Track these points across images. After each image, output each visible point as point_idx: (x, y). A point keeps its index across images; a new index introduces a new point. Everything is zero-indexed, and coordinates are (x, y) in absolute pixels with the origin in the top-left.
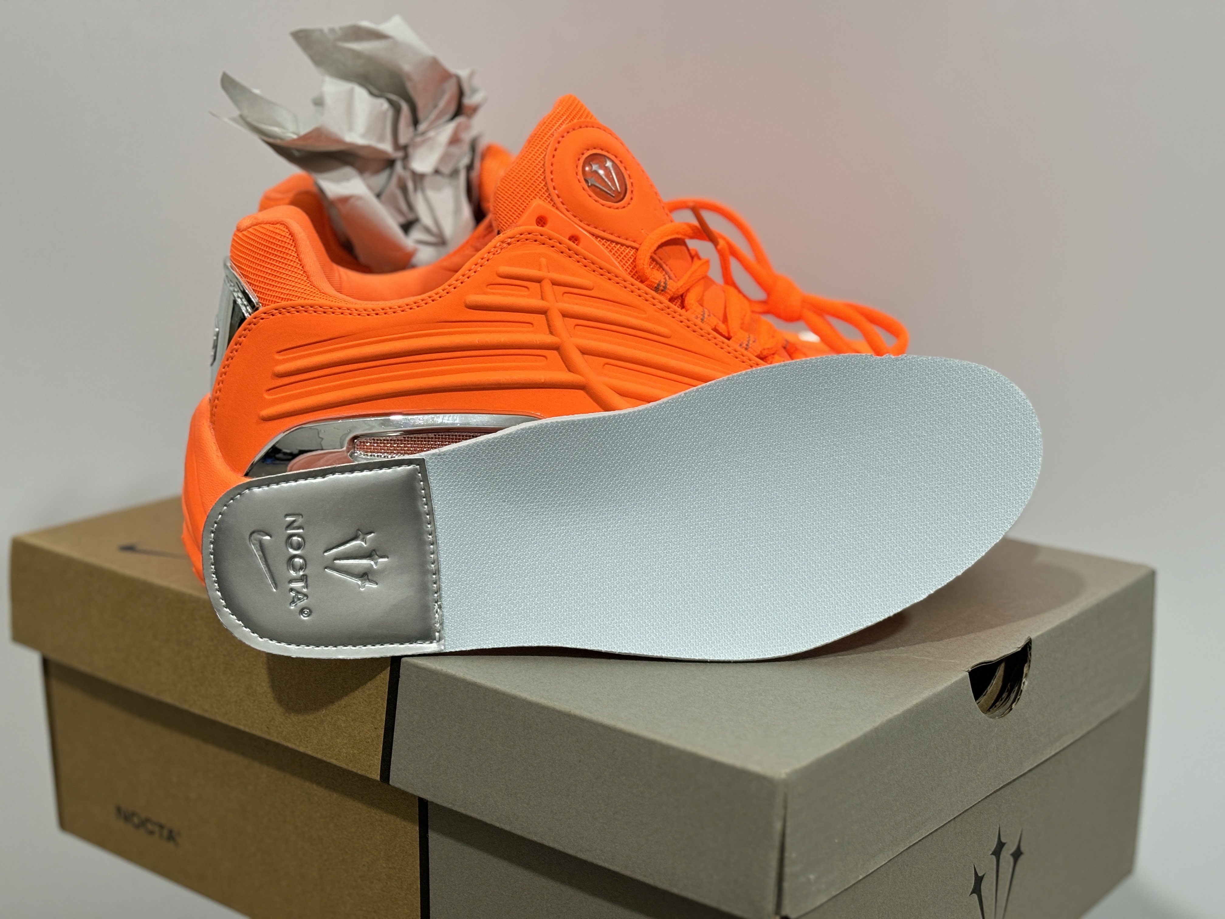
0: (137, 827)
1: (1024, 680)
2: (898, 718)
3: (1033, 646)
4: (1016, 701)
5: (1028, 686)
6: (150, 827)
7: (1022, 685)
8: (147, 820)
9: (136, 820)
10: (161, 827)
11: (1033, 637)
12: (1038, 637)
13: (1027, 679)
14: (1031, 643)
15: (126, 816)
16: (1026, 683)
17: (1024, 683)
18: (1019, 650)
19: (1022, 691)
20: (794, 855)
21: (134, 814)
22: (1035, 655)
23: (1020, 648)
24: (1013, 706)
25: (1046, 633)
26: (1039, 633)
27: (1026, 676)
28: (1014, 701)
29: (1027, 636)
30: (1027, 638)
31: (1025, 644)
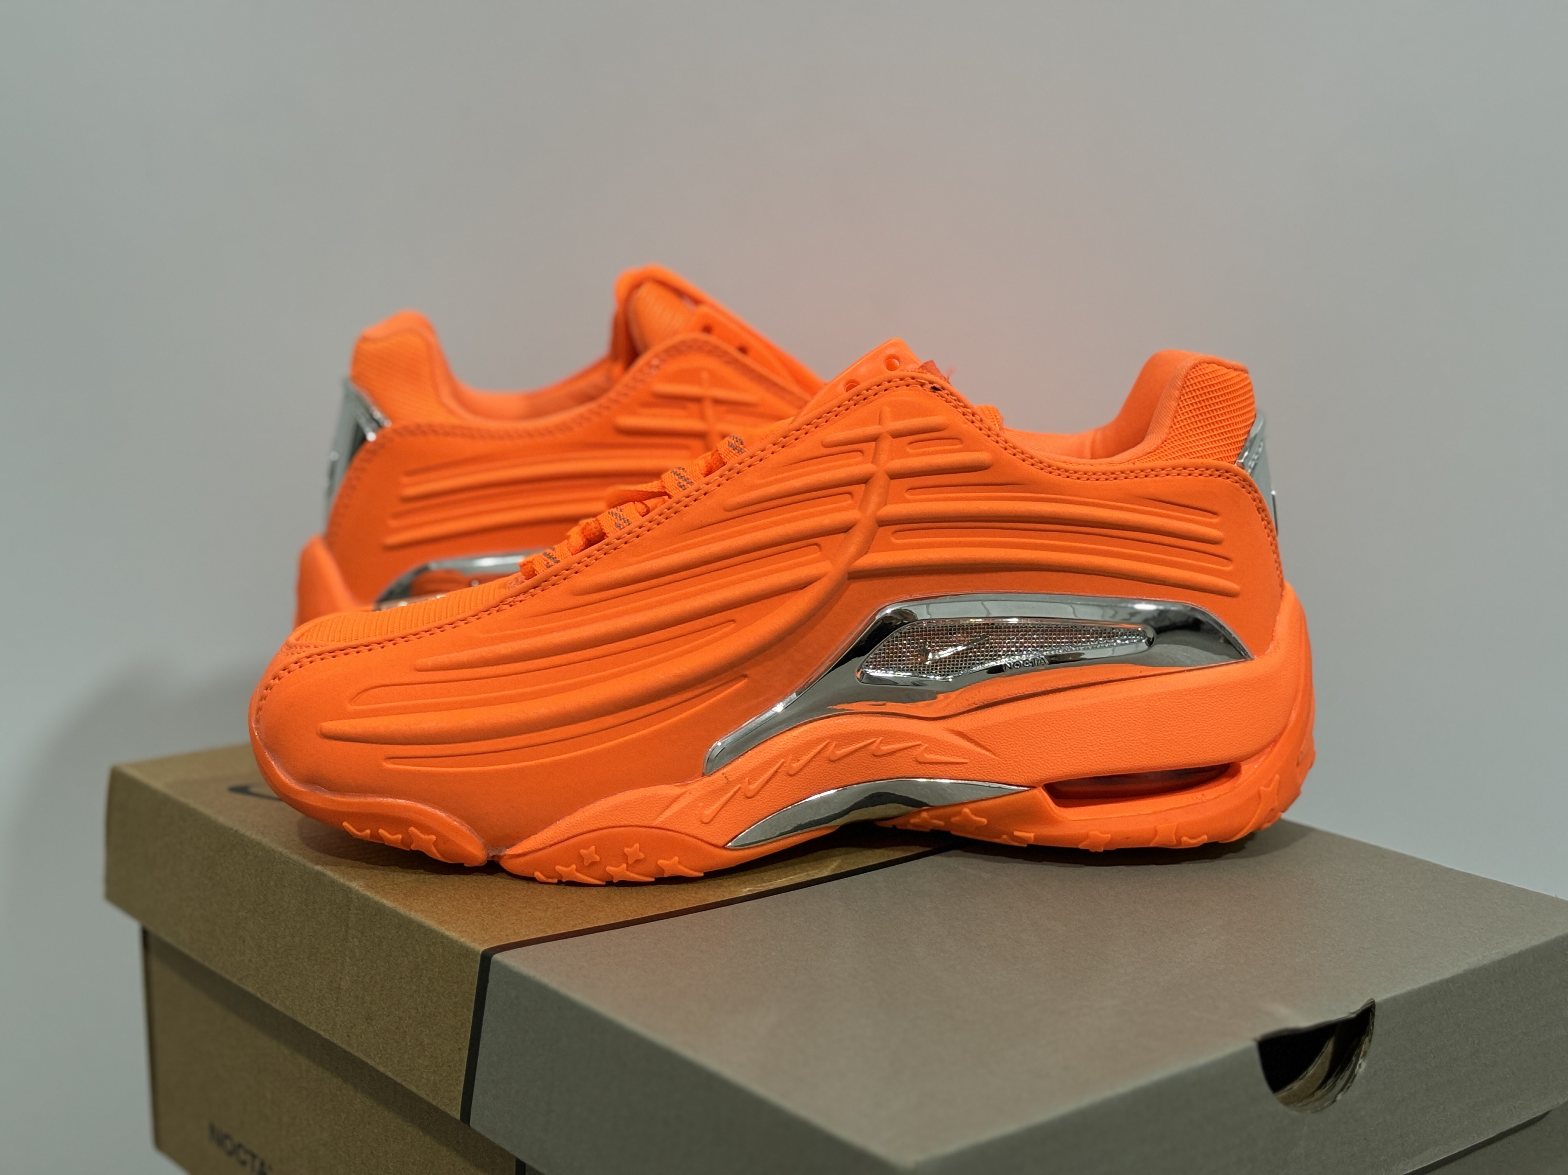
0: (230, 1153)
1: (1360, 1061)
2: (1123, 1099)
3: (1377, 1012)
4: (1345, 1090)
5: (1365, 1069)
6: (243, 1156)
7: (1358, 1067)
8: (240, 1146)
9: (229, 1145)
10: (254, 1156)
11: (1377, 1000)
12: (1386, 1001)
13: (1366, 1060)
14: (1374, 1008)
15: (220, 1138)
16: (1364, 1065)
17: (1360, 1065)
18: (1353, 1016)
19: (1355, 1076)
21: (227, 1137)
22: (1379, 1026)
23: (1353, 1013)
24: (1339, 1097)
25: (1402, 996)
26: (1388, 996)
27: (1364, 1055)
28: (1342, 1090)
29: (1369, 998)
30: (1368, 1001)
31: (1363, 1008)
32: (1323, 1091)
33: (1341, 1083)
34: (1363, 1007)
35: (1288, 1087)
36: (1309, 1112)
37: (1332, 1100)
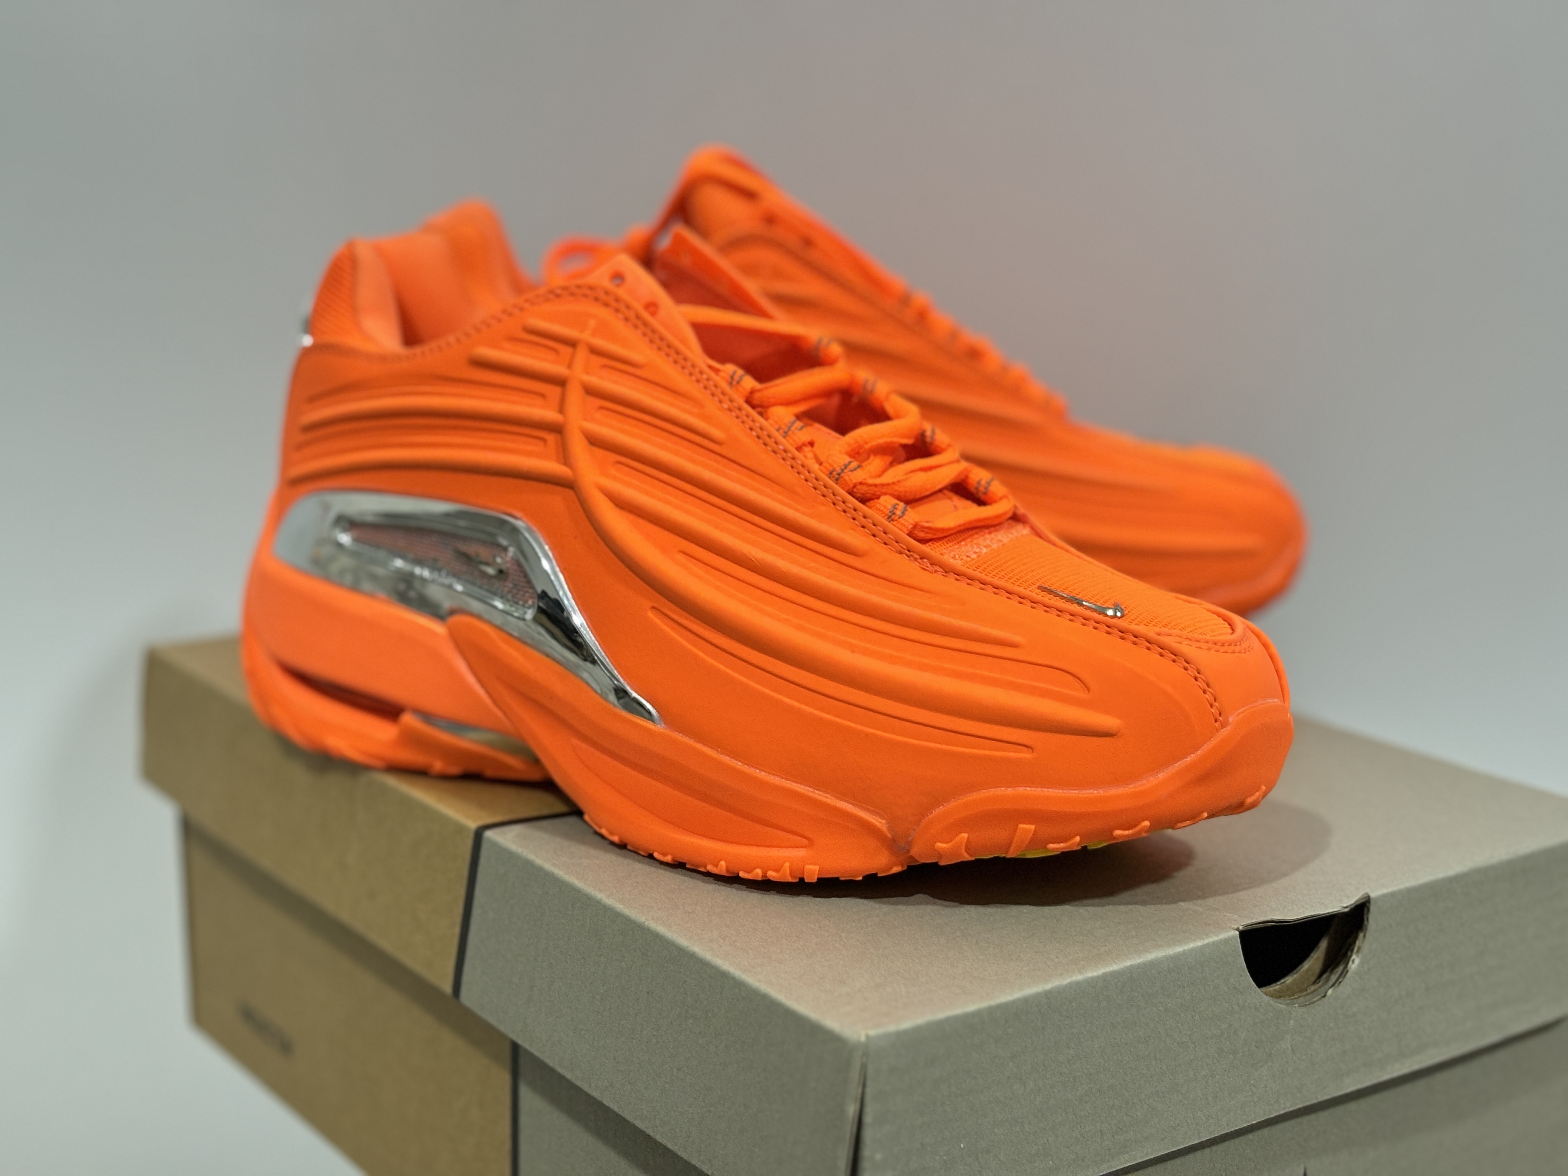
1: (1354, 957)
3: (1372, 908)
4: (1336, 985)
5: (1359, 965)
7: (1350, 963)
11: (1373, 895)
12: (1385, 896)
13: (1360, 956)
14: (1369, 903)
16: (1357, 961)
17: (1353, 961)
18: (1346, 910)
19: (1347, 971)
20: (878, 1157)
22: (1373, 921)
23: (1346, 907)
24: (1330, 992)
25: (1400, 892)
26: (1385, 891)
27: (1358, 951)
28: (1333, 985)
29: (1365, 892)
30: (1363, 895)
31: (1358, 903)
32: (1317, 986)
33: (1334, 978)
34: (1356, 902)
35: (1282, 981)
36: (1297, 1005)
37: (1322, 995)
